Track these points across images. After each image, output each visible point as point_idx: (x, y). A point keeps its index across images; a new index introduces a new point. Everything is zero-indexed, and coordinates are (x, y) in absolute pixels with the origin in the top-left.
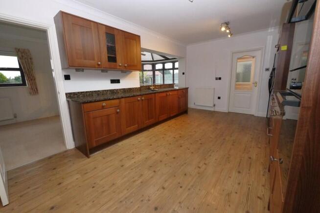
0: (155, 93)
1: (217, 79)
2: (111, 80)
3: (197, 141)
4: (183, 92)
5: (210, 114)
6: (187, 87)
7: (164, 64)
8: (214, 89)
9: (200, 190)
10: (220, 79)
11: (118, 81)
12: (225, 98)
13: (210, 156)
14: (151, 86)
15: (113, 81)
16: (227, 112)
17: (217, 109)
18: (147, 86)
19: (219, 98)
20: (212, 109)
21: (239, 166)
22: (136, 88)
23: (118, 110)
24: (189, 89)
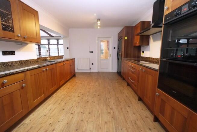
0: (56, 63)
1: (90, 52)
2: (3, 52)
3: (95, 94)
4: (72, 61)
5: (89, 75)
6: (73, 57)
7: (49, 40)
8: (90, 58)
9: (122, 129)
10: (92, 52)
11: (12, 53)
12: (96, 64)
13: (109, 102)
14: (47, 57)
15: (5, 53)
16: (98, 72)
17: (92, 71)
18: (43, 58)
19: (93, 64)
20: (89, 71)
21: (126, 103)
22: (33, 60)
23: (24, 85)
24: (75, 59)
